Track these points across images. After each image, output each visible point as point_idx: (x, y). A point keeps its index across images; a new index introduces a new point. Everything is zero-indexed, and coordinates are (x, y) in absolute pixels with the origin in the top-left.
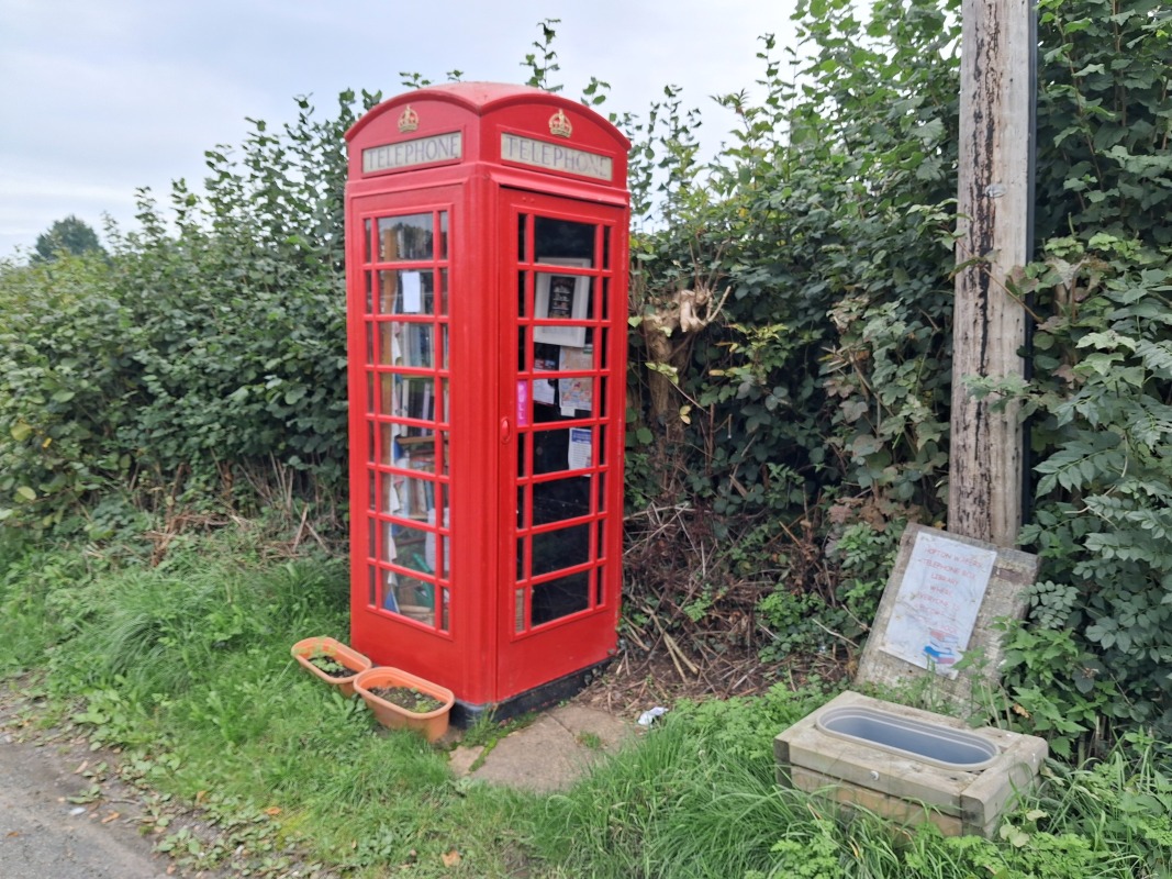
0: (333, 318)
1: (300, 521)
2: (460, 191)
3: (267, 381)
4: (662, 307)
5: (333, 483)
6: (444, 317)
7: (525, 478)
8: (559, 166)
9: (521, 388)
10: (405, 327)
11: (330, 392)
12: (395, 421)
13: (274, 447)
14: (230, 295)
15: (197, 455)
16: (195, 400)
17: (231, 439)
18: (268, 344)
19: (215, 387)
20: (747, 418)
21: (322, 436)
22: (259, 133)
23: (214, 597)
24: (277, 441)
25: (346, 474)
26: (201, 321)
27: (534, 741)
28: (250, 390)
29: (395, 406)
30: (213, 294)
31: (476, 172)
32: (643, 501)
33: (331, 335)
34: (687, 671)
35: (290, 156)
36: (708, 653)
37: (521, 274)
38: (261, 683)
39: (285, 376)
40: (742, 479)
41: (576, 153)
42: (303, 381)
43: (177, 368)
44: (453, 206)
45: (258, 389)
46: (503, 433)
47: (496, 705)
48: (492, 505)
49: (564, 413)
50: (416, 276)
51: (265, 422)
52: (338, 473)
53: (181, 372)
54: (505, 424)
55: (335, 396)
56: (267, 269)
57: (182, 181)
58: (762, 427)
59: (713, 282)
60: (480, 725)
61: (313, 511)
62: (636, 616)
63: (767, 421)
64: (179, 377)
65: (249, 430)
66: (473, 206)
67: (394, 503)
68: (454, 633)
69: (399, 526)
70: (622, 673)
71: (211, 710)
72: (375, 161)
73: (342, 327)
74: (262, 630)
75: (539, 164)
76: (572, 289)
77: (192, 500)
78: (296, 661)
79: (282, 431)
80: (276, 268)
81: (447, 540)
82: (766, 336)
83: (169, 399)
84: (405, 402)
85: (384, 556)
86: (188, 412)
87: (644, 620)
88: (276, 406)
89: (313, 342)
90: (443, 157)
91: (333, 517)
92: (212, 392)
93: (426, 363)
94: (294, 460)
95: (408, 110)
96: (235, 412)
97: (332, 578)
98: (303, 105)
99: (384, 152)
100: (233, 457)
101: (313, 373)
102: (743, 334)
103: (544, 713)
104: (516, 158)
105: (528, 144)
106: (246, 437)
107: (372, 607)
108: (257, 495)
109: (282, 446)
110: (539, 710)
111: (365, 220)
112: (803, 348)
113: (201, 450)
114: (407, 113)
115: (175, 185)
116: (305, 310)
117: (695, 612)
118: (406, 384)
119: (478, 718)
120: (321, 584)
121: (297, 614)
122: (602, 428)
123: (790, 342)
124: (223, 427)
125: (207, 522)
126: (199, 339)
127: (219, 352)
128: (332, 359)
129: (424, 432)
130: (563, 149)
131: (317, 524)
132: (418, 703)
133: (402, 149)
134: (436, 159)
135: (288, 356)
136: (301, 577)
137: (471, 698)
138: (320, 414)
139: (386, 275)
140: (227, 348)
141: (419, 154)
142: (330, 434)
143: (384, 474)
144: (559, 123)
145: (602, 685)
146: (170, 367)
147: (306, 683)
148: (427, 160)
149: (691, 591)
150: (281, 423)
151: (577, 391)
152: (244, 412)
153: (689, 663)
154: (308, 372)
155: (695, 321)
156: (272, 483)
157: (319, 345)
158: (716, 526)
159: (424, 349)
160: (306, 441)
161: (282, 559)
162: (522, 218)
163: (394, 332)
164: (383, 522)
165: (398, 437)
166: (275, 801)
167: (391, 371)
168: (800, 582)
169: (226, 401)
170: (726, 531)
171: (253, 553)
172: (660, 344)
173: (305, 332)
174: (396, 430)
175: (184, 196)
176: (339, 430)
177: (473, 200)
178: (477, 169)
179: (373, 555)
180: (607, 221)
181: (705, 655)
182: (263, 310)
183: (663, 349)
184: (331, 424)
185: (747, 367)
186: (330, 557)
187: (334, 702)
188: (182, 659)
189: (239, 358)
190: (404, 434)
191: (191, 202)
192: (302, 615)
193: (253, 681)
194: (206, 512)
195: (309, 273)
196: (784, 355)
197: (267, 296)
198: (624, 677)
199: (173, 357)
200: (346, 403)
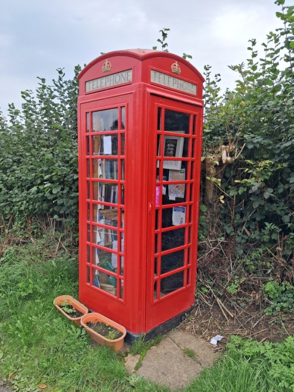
0: (72, 158)
1: (58, 241)
2: (131, 96)
3: (45, 184)
4: (213, 153)
5: (71, 226)
6: (123, 156)
7: (158, 230)
8: (175, 87)
9: (157, 189)
10: (104, 162)
11: (71, 189)
12: (99, 203)
13: (48, 210)
14: (31, 149)
15: (18, 213)
16: (16, 191)
17: (31, 207)
18: (45, 169)
19: (25, 186)
20: (253, 201)
21: (67, 207)
22: (42, 84)
23: (21, 275)
24: (49, 208)
25: (77, 222)
26: (19, 160)
27: (163, 352)
28: (38, 188)
29: (99, 196)
30: (24, 149)
31: (140, 87)
32: (203, 237)
33: (71, 165)
34: (228, 316)
35: (56, 93)
36: (237, 308)
37: (158, 136)
38: (40, 316)
39: (52, 182)
40: (248, 228)
41: (182, 82)
42: (60, 184)
43: (9, 178)
44: (128, 104)
45: (41, 187)
46: (150, 210)
47: (145, 334)
48: (144, 243)
49: (170, 199)
50: (110, 138)
51: (44, 200)
52: (74, 222)
53: (11, 180)
54: (150, 206)
55: (73, 190)
56: (45, 138)
57: (13, 104)
58: (260, 205)
59: (235, 142)
60: (139, 344)
61: (64, 236)
62: (203, 288)
63: (263, 203)
64: (10, 182)
65: (38, 204)
66: (137, 103)
67: (98, 239)
68: (125, 300)
69: (100, 249)
70: (198, 315)
71: (17, 329)
72: (91, 87)
73: (76, 162)
74: (41, 291)
75: (167, 85)
76: (176, 145)
77: (16, 231)
78: (56, 307)
79: (52, 204)
80: (49, 138)
81: (123, 258)
82: (262, 165)
83: (6, 191)
84: (103, 195)
85: (94, 262)
86: (13, 196)
87: (206, 291)
88: (49, 194)
89: (64, 168)
90: (123, 82)
91: (71, 239)
92: (24, 188)
93: (112, 177)
94: (56, 217)
95: (106, 61)
96: (32, 196)
97: (71, 267)
98: (60, 72)
99: (95, 82)
100: (32, 214)
101: (64, 181)
102: (251, 165)
103: (165, 335)
104: (157, 82)
105: (162, 76)
106: (37, 206)
107: (88, 284)
108: (41, 229)
109: (51, 210)
110: (163, 334)
111: (86, 113)
112: (278, 171)
113: (19, 211)
114: (106, 63)
115: (10, 105)
116: (60, 155)
117: (232, 289)
118: (104, 186)
119: (137, 340)
120: (66, 270)
121: (56, 283)
122: (190, 206)
123: (272, 168)
124: (27, 202)
125: (21, 241)
126: (18, 167)
127: (26, 172)
128: (72, 175)
129: (111, 207)
130: (177, 80)
131: (65, 243)
132: (110, 332)
133: (104, 80)
134: (120, 83)
135: (54, 174)
136: (58, 267)
137: (134, 330)
138: (66, 198)
139: (95, 138)
140: (29, 170)
141: (112, 81)
142: (71, 206)
143: (94, 227)
144: (176, 67)
145: (189, 321)
146: (7, 178)
147: (60, 319)
148: (115, 84)
149: (229, 279)
150: (51, 201)
151: (177, 189)
152: (36, 196)
153: (229, 312)
154: (62, 180)
155: (229, 159)
156: (47, 225)
157: (66, 169)
158: (237, 248)
159: (112, 171)
160: (61, 209)
161: (50, 258)
162: (160, 109)
163: (99, 164)
164: (93, 248)
165: (100, 209)
166: (44, 381)
167: (97, 181)
168: (279, 276)
169: (29, 192)
170: (242, 251)
171: (39, 255)
172: (211, 169)
173: (61, 164)
174: (99, 207)
175: (14, 111)
176: (74, 204)
177: (137, 101)
178: (140, 86)
179: (89, 261)
180: (195, 113)
181: (236, 308)
182: (44, 155)
183: (212, 171)
184: (71, 202)
185: (253, 179)
186: (70, 257)
187: (71, 329)
188: (7, 304)
189: (34, 174)
190: (103, 208)
191: (17, 113)
192: (58, 284)
193: (37, 315)
194: (21, 236)
195: (62, 140)
196: (270, 174)
197: (45, 149)
198: (199, 317)
199: (8, 174)
200: (77, 194)
